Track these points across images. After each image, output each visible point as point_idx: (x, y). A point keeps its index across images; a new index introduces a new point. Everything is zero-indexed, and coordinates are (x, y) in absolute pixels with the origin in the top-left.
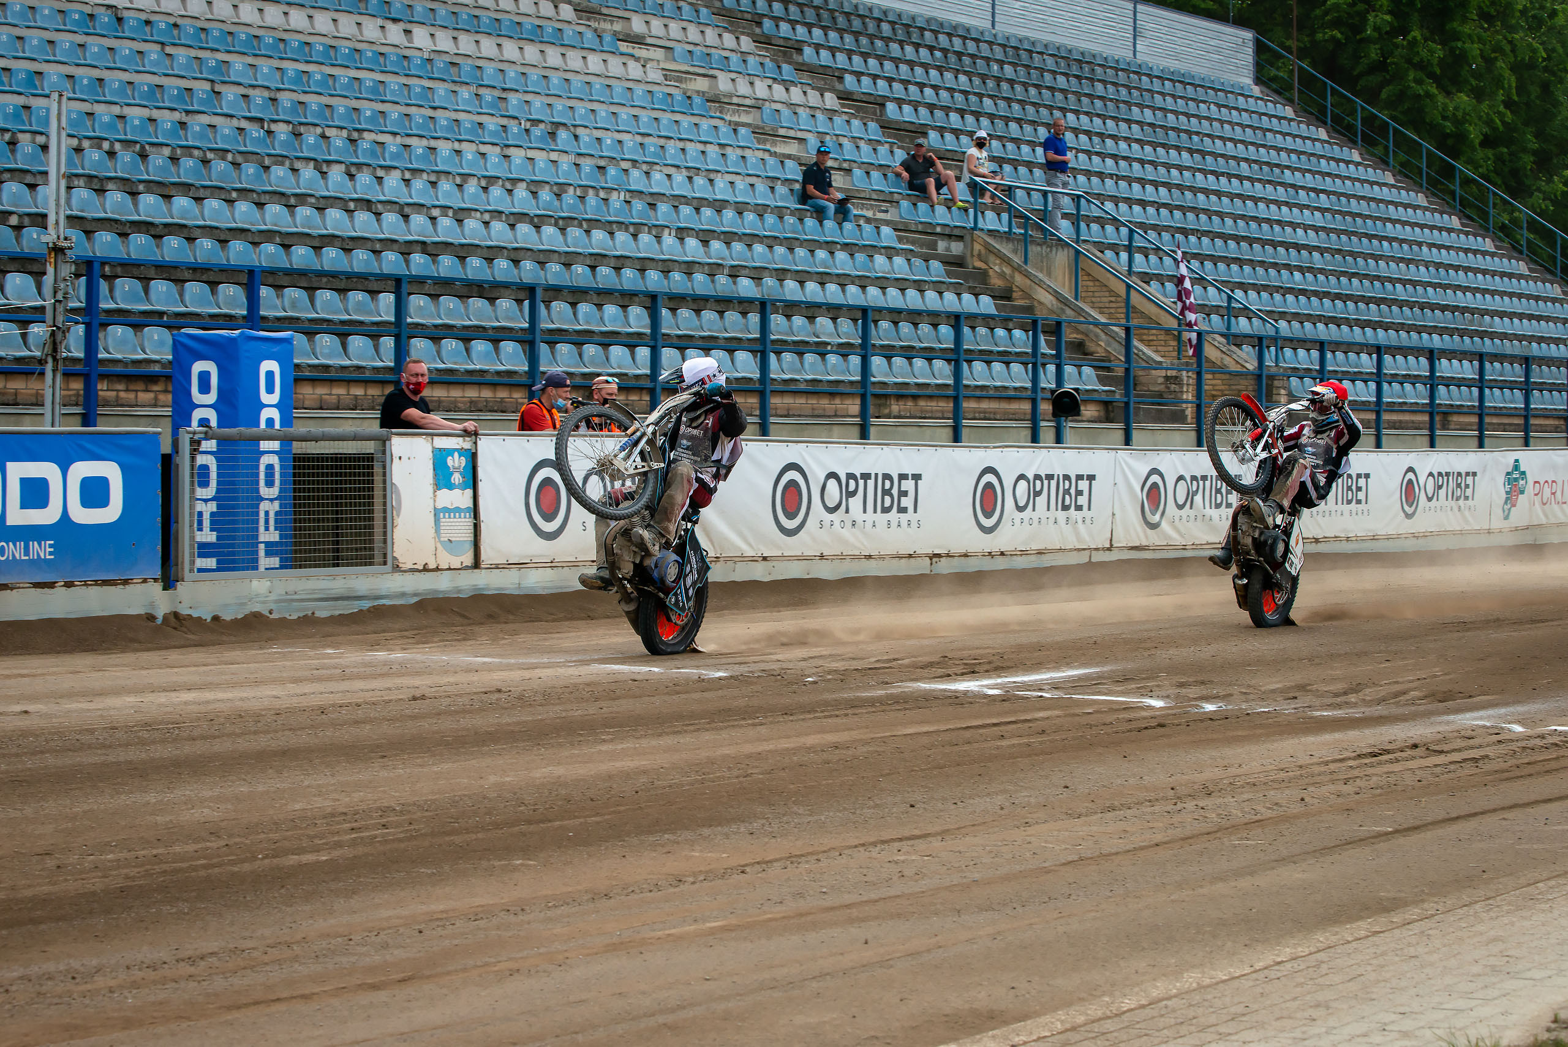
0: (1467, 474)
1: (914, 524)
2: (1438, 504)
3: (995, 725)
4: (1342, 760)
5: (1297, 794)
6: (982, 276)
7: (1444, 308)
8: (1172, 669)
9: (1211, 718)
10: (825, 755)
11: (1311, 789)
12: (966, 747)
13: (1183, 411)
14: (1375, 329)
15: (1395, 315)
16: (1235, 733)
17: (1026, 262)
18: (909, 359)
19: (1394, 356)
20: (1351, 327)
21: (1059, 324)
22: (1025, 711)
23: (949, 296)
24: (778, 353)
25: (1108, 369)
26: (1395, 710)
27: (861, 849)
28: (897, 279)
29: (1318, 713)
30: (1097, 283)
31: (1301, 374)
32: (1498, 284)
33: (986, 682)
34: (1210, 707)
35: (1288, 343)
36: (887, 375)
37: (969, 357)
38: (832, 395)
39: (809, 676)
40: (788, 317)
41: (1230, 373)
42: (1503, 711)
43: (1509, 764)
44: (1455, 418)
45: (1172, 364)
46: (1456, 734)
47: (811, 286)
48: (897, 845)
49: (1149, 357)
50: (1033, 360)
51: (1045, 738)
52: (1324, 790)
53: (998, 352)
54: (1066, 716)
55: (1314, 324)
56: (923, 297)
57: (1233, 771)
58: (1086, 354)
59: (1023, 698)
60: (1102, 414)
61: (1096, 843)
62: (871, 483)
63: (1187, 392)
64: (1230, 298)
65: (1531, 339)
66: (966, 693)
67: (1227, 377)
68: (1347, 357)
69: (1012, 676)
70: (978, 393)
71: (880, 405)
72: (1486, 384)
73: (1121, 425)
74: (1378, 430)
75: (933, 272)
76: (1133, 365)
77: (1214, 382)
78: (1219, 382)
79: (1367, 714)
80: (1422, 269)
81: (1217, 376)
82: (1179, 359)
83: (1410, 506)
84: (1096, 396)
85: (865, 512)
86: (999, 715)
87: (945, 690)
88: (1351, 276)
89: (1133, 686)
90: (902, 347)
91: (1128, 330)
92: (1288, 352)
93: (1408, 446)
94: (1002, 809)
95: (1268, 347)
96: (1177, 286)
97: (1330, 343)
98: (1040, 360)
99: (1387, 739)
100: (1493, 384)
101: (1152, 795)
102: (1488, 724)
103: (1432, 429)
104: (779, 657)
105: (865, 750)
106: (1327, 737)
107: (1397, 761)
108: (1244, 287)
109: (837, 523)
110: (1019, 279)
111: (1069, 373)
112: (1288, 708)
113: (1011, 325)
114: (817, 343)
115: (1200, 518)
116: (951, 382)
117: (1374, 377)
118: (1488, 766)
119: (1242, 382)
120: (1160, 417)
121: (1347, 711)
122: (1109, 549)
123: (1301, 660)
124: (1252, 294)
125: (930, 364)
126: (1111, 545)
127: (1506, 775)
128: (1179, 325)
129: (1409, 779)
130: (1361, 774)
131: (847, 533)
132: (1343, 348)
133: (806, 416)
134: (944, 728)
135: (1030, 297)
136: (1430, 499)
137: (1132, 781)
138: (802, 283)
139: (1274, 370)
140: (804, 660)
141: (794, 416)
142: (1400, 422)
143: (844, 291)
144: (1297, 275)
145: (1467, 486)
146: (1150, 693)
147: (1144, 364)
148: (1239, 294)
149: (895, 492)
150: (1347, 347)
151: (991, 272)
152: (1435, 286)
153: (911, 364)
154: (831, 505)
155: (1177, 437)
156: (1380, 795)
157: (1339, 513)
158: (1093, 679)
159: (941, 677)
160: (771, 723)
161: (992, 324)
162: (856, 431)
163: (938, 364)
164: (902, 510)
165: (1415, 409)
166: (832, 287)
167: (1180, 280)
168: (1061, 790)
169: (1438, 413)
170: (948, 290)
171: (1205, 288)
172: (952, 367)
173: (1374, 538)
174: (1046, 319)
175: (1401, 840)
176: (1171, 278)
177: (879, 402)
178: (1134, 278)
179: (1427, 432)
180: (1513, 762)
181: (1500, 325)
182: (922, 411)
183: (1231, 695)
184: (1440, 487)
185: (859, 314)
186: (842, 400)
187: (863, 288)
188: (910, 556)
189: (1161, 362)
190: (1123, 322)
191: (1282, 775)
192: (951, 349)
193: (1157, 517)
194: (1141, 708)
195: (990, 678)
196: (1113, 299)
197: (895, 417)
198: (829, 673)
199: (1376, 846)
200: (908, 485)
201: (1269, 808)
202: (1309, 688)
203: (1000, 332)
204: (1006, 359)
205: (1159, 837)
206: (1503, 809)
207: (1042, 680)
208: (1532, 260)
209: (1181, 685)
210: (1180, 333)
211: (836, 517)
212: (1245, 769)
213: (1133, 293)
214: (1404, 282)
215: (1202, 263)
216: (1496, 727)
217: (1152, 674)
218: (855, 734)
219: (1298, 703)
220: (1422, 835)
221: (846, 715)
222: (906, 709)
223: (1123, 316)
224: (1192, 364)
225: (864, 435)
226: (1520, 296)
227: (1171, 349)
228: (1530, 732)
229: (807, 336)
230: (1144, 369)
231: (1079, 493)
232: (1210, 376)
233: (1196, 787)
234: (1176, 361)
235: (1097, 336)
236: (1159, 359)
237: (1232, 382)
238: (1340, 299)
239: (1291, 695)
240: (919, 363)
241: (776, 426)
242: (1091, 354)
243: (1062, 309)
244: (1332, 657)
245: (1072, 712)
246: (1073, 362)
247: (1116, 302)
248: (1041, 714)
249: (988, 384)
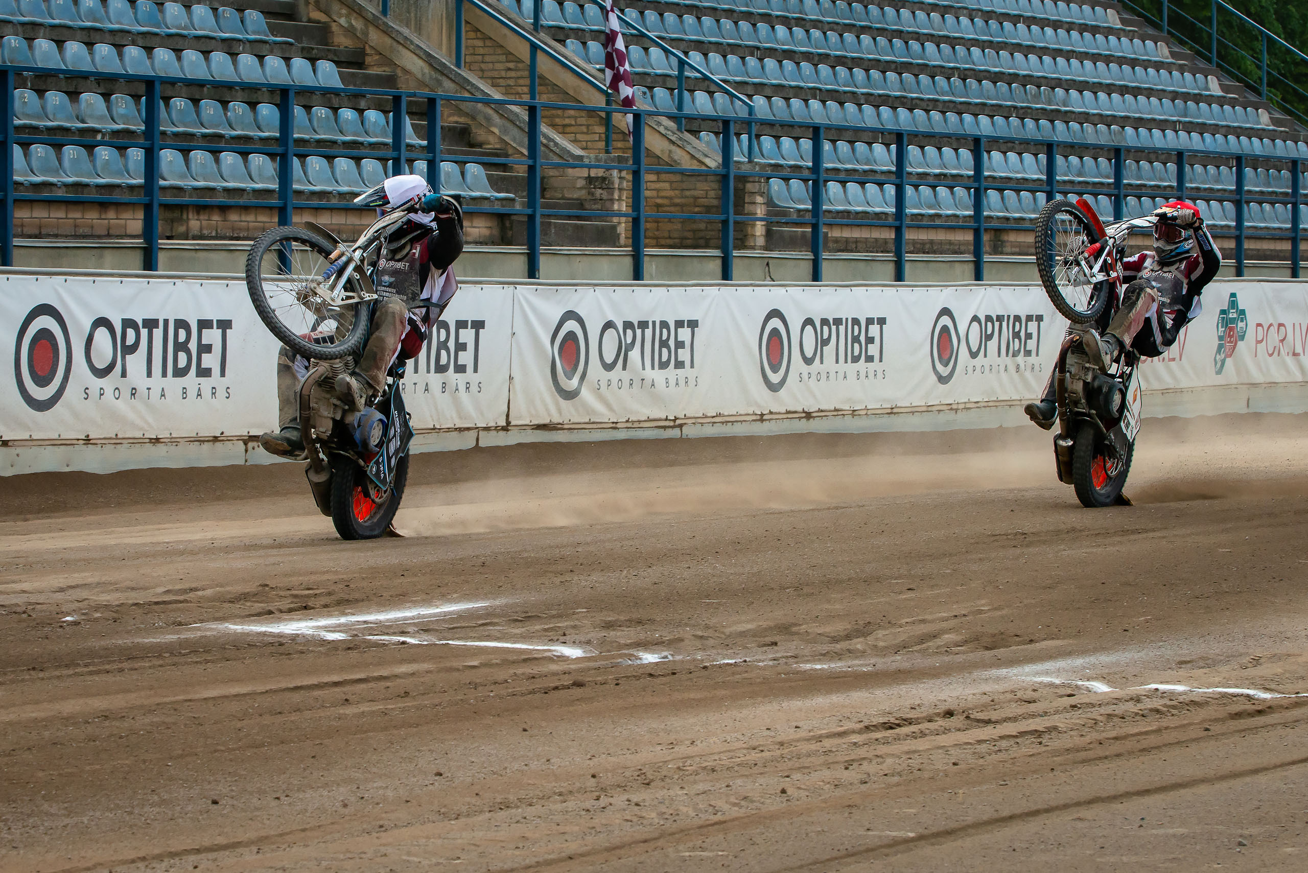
0: (1029, 318)
1: (221, 393)
2: (986, 362)
3: (336, 684)
4: (841, 735)
5: (774, 782)
6: (323, 32)
7: (995, 78)
8: (595, 604)
9: (651, 673)
10: (90, 729)
11: (796, 776)
12: (294, 717)
13: (614, 228)
14: (894, 108)
15: (925, 87)
16: (686, 695)
17: (384, 12)
18: (215, 153)
19: (922, 148)
20: (859, 105)
21: (432, 102)
22: (381, 663)
23: (274, 62)
24: (25, 145)
25: (504, 167)
26: (920, 662)
27: (141, 865)
28: (198, 38)
29: (808, 666)
30: (488, 43)
31: (785, 173)
32: (1076, 41)
33: (323, 622)
34: (649, 658)
35: (767, 130)
36: (182, 177)
37: (302, 150)
38: (103, 206)
39: (68, 614)
40: (41, 93)
41: (682, 173)
42: (1079, 662)
43: (1088, 739)
44: (1012, 237)
45: (597, 159)
46: (1009, 696)
47: (74, 48)
48: (192, 858)
49: (564, 150)
50: (395, 154)
51: (409, 703)
52: (815, 776)
53: (344, 143)
54: (440, 670)
55: (806, 101)
56: (235, 63)
57: (682, 750)
58: (472, 145)
59: (376, 645)
60: (496, 232)
61: (482, 855)
62: (158, 333)
63: (620, 199)
64: (682, 64)
65: (1124, 121)
66: (294, 638)
67: (678, 178)
68: (853, 150)
69: (361, 612)
70: (315, 202)
71: (172, 221)
72: (1056, 187)
73: (523, 249)
74: (899, 254)
75: (250, 28)
76: (540, 161)
77: (658, 186)
78: (667, 185)
79: (879, 666)
80: (964, 20)
81: (663, 176)
82: (607, 152)
83: (946, 365)
84: (486, 207)
85: (149, 374)
86: (342, 669)
87: (264, 634)
88: (860, 31)
89: (538, 627)
90: (205, 136)
91: (532, 110)
92: (767, 142)
93: (945, 279)
94: (345, 806)
95: (738, 135)
96: (605, 46)
97: (829, 128)
98: (404, 154)
99: (908, 703)
100: (1068, 187)
101: (564, 786)
102: (1057, 681)
103: (977, 253)
104: (26, 586)
105: (147, 721)
106: (821, 701)
107: (923, 734)
108: (703, 47)
109: (109, 392)
110: (375, 37)
111: (448, 174)
112: (763, 659)
113: (363, 104)
114: (82, 131)
115: (637, 383)
116: (275, 186)
117: (893, 178)
118: (1056, 743)
119: (699, 185)
120: (579, 237)
121: (850, 663)
122: (505, 429)
123: (783, 588)
124: (715, 58)
125: (246, 161)
126: (508, 423)
127: (1082, 755)
128: (608, 103)
129: (940, 762)
130: (870, 755)
131: (123, 406)
132: (849, 135)
133: (66, 236)
134: (261, 688)
135: (390, 62)
136: (974, 355)
137: (534, 765)
138: (60, 43)
139: (746, 169)
140: (61, 590)
141: (48, 236)
142: (932, 242)
143: (120, 55)
144: (781, 30)
145: (1029, 336)
146: (562, 637)
147: (556, 160)
148: (695, 58)
149: (193, 346)
150: (854, 134)
151: (334, 28)
152: (983, 45)
153: (217, 160)
154: (100, 365)
155: (604, 264)
156: (898, 785)
157: (841, 375)
158: (480, 617)
159: (259, 614)
160: (13, 682)
161: (335, 102)
162: (138, 257)
163: (257, 160)
164: (204, 373)
165: (952, 224)
166: (103, 50)
167: (610, 38)
168: (432, 778)
169: (986, 230)
170: (271, 52)
171: (646, 50)
172: (277, 165)
173: (892, 412)
174: (414, 95)
175: (927, 850)
176: (596, 35)
177: (169, 215)
178: (542, 35)
179: (970, 257)
180: (1094, 736)
181: (1078, 102)
182: (233, 230)
183: (681, 640)
184: (989, 337)
185: (142, 89)
186: (117, 213)
187: (149, 50)
188: (215, 439)
189: (581, 158)
190: (526, 98)
191: (754, 756)
192: (276, 139)
193: (575, 382)
194: (551, 660)
195: (330, 615)
196: (511, 65)
197: (194, 238)
198: (97, 608)
199: (892, 859)
200: (212, 336)
201: (735, 805)
202: (794, 629)
203: (347, 114)
204: (355, 152)
205: (573, 847)
206: (1078, 804)
207: (406, 619)
208: (1126, 8)
209: (609, 626)
210: (609, 114)
211: (106, 383)
212: (699, 747)
213: (540, 56)
214: (938, 40)
215: (642, 13)
216: (1069, 686)
217: (564, 610)
218: (134, 698)
219: (779, 652)
220: (959, 843)
221: (121, 670)
222: (207, 661)
223: (526, 89)
224: (626, 159)
225: (149, 263)
226: (1108, 59)
227: (597, 137)
228: (1118, 692)
229: (68, 120)
230: (557, 166)
231: (461, 347)
232: (653, 177)
233: (628, 774)
234: (603, 156)
235: (488, 119)
236: (579, 152)
237: (684, 186)
238: (843, 64)
239: (768, 639)
240: (229, 158)
241: (22, 251)
242: (480, 145)
243: (438, 81)
244: (829, 584)
245: (448, 664)
246: (453, 157)
247: (516, 70)
248: (403, 669)
249: (330, 189)
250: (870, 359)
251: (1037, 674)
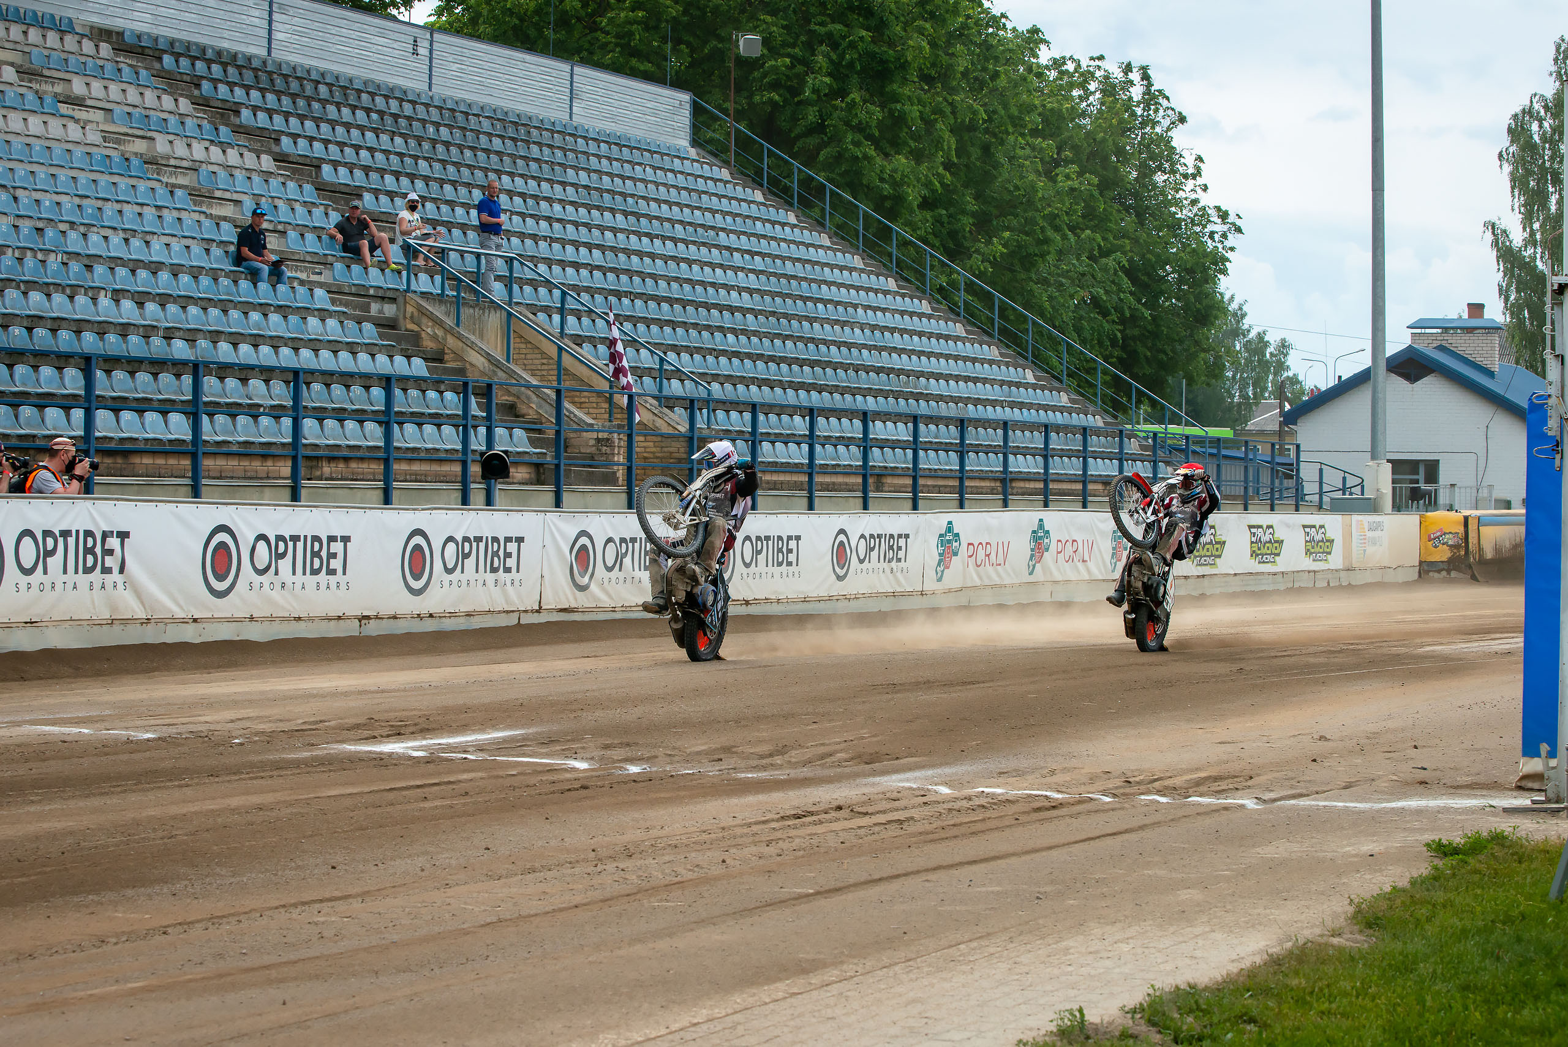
0: (900, 536)
1: (343, 586)
2: (870, 566)
3: (418, 787)
4: (764, 822)
5: (718, 855)
6: (415, 338)
7: (878, 370)
8: (598, 731)
9: (635, 780)
10: (249, 817)
11: (733, 850)
12: (389, 809)
13: (615, 473)
14: (808, 392)
15: (830, 377)
16: (658, 795)
17: (458, 325)
18: (341, 421)
19: (827, 419)
20: (784, 389)
21: (489, 386)
22: (450, 772)
23: (382, 358)
24: (211, 415)
25: (540, 431)
26: (820, 772)
27: (282, 910)
28: (330, 341)
29: (743, 775)
30: (529, 346)
31: (733, 436)
32: (935, 345)
33: (411, 744)
34: (634, 769)
35: (721, 406)
36: (318, 437)
37: (400, 419)
38: (264, 457)
39: (236, 738)
40: (222, 379)
41: (662, 435)
42: (930, 772)
43: (934, 826)
44: (889, 480)
46: (881, 796)
47: (245, 348)
48: (317, 906)
49: (580, 419)
50: (464, 422)
51: (468, 800)
52: (746, 851)
53: (429, 414)
54: (490, 778)
55: (747, 386)
56: (355, 359)
57: (654, 833)
58: (517, 416)
59: (447, 760)
60: (533, 476)
61: (515, 904)
62: (300, 545)
63: (619, 454)
64: (662, 360)
65: (967, 401)
66: (391, 755)
67: (659, 439)
68: (780, 420)
69: (437, 737)
70: (409, 455)
71: (311, 468)
72: (919, 446)
73: (552, 488)
74: (811, 492)
75: (365, 335)
76: (564, 427)
77: (645, 444)
78: (651, 444)
79: (792, 775)
80: (857, 331)
81: (649, 438)
82: (610, 421)
83: (842, 568)
84: (527, 458)
85: (294, 573)
86: (423, 776)
87: (370, 752)
89: (558, 748)
90: (334, 409)
91: (558, 392)
92: (720, 414)
93: (841, 510)
94: (423, 870)
95: (700, 409)
96: (609, 348)
97: (763, 405)
98: (470, 422)
99: (811, 801)
100: (928, 446)
101: (573, 857)
102: (914, 786)
103: (865, 491)
104: (208, 719)
105: (288, 811)
106: (751, 799)
107: (821, 822)
108: (677, 349)
109: (266, 585)
110: (451, 341)
111: (501, 436)
112: (712, 770)
113: (442, 388)
114: (250, 406)
115: (629, 580)
116: (382, 444)
117: (807, 439)
118: (912, 828)
119: (673, 444)
120: (591, 480)
121: (772, 773)
122: (538, 611)
123: (727, 722)
124: (685, 356)
125: (362, 426)
126: (540, 607)
127: (931, 837)
128: (611, 387)
129: (832, 842)
130: (784, 836)
131: (276, 595)
132: (777, 410)
133: (239, 478)
134: (367, 790)
135: (461, 359)
136: (861, 561)
137: (553, 843)
138: (235, 345)
139: (706, 432)
140: (232, 721)
141: (227, 477)
142: (834, 483)
143: (277, 353)
144: (731, 337)
145: (899, 548)
146: (574, 755)
147: (575, 426)
148: (671, 356)
149: (324, 554)
150: (780, 410)
151: (423, 335)
152: (870, 348)
153: (342, 426)
154: (260, 567)
155: (608, 498)
156: (803, 857)
157: (770, 575)
158: (518, 741)
159: (366, 739)
160: (197, 784)
161: (424, 386)
162: (287, 493)
163: (370, 426)
164: (332, 572)
165: (848, 471)
166: (265, 349)
167: (613, 343)
168: (482, 851)
169: (871, 475)
170: (380, 352)
171: (638, 351)
172: (383, 429)
173: (805, 601)
174: (477, 382)
175: (822, 902)
176: (603, 340)
177: (309, 463)
178: (566, 340)
179: (860, 494)
180: (939, 823)
181: (935, 387)
182: (353, 474)
183: (656, 757)
184: (872, 549)
185: (291, 377)
186: (273, 462)
187: (296, 350)
188: (339, 618)
189: (592, 425)
190: (555, 384)
191: (705, 836)
192: (383, 412)
193: (586, 579)
194: (566, 770)
195: (415, 739)
196: (545, 361)
197: (326, 480)
198: (257, 734)
199: (796, 908)
200: (337, 547)
201: (690, 870)
202: (734, 750)
203: (432, 394)
204: (436, 421)
205: (578, 899)
206: (927, 870)
207: (467, 742)
208: (969, 322)
209: (607, 747)
210: (611, 395)
211: (265, 579)
212: (667, 831)
213: (564, 355)
214: (839, 345)
215: (635, 325)
216: (923, 789)
217: (576, 737)
218: (280, 796)
219: (723, 765)
220: (844, 897)
221: (271, 777)
222: (330, 771)
223: (555, 378)
224: (623, 426)
225: (295, 497)
226: (956, 358)
227: (603, 411)
228: (956, 794)
229: (240, 398)
230: (576, 431)
231: (508, 555)
232: (642, 438)
233: (617, 849)
234: (607, 424)
235: (528, 398)
236: (591, 421)
237: (663, 444)
238: (773, 361)
239: (716, 757)
240: (350, 425)
241: (208, 488)
242: (523, 416)
243: (494, 371)
244: (759, 719)
245: (495, 773)
246: (504, 424)
247: (548, 364)
248: (465, 776)
249: (419, 446)
250: (789, 564)
251: (901, 781)
